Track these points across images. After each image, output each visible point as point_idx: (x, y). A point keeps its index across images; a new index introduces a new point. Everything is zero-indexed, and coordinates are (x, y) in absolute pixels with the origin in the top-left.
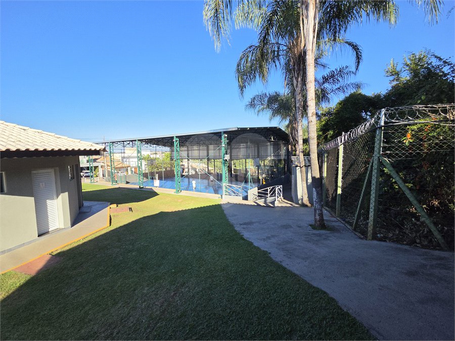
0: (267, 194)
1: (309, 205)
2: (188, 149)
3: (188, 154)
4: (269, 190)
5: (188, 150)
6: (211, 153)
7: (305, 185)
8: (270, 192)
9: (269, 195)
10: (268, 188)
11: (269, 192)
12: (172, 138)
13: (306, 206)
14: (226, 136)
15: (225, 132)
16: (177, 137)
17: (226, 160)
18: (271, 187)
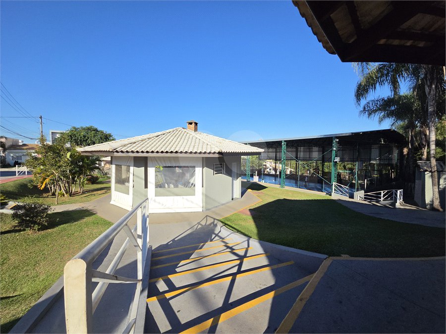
0: (380, 198)
1: (441, 210)
2: (276, 150)
3: (276, 155)
4: (382, 194)
5: (276, 152)
6: (301, 155)
7: (436, 190)
8: (384, 196)
9: (382, 199)
10: (382, 192)
11: (382, 196)
12: (281, 142)
13: (438, 210)
14: (338, 140)
15: (337, 137)
16: (285, 141)
17: (336, 162)
18: (386, 191)
